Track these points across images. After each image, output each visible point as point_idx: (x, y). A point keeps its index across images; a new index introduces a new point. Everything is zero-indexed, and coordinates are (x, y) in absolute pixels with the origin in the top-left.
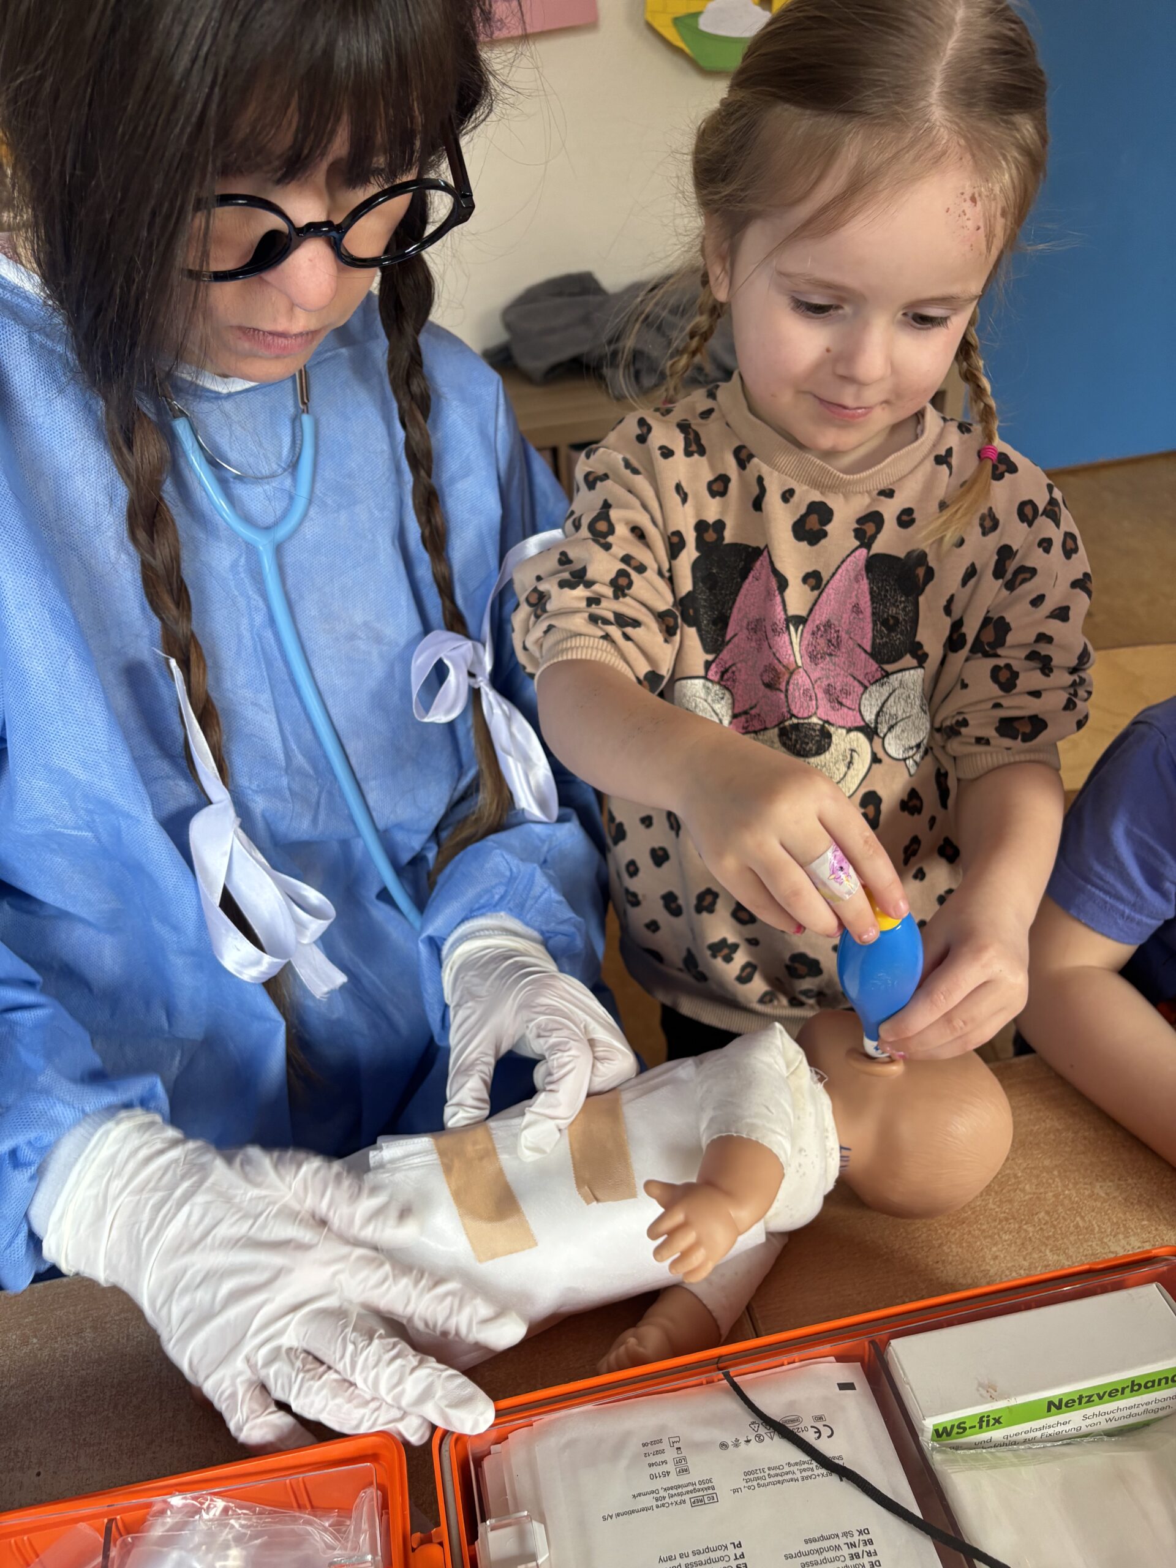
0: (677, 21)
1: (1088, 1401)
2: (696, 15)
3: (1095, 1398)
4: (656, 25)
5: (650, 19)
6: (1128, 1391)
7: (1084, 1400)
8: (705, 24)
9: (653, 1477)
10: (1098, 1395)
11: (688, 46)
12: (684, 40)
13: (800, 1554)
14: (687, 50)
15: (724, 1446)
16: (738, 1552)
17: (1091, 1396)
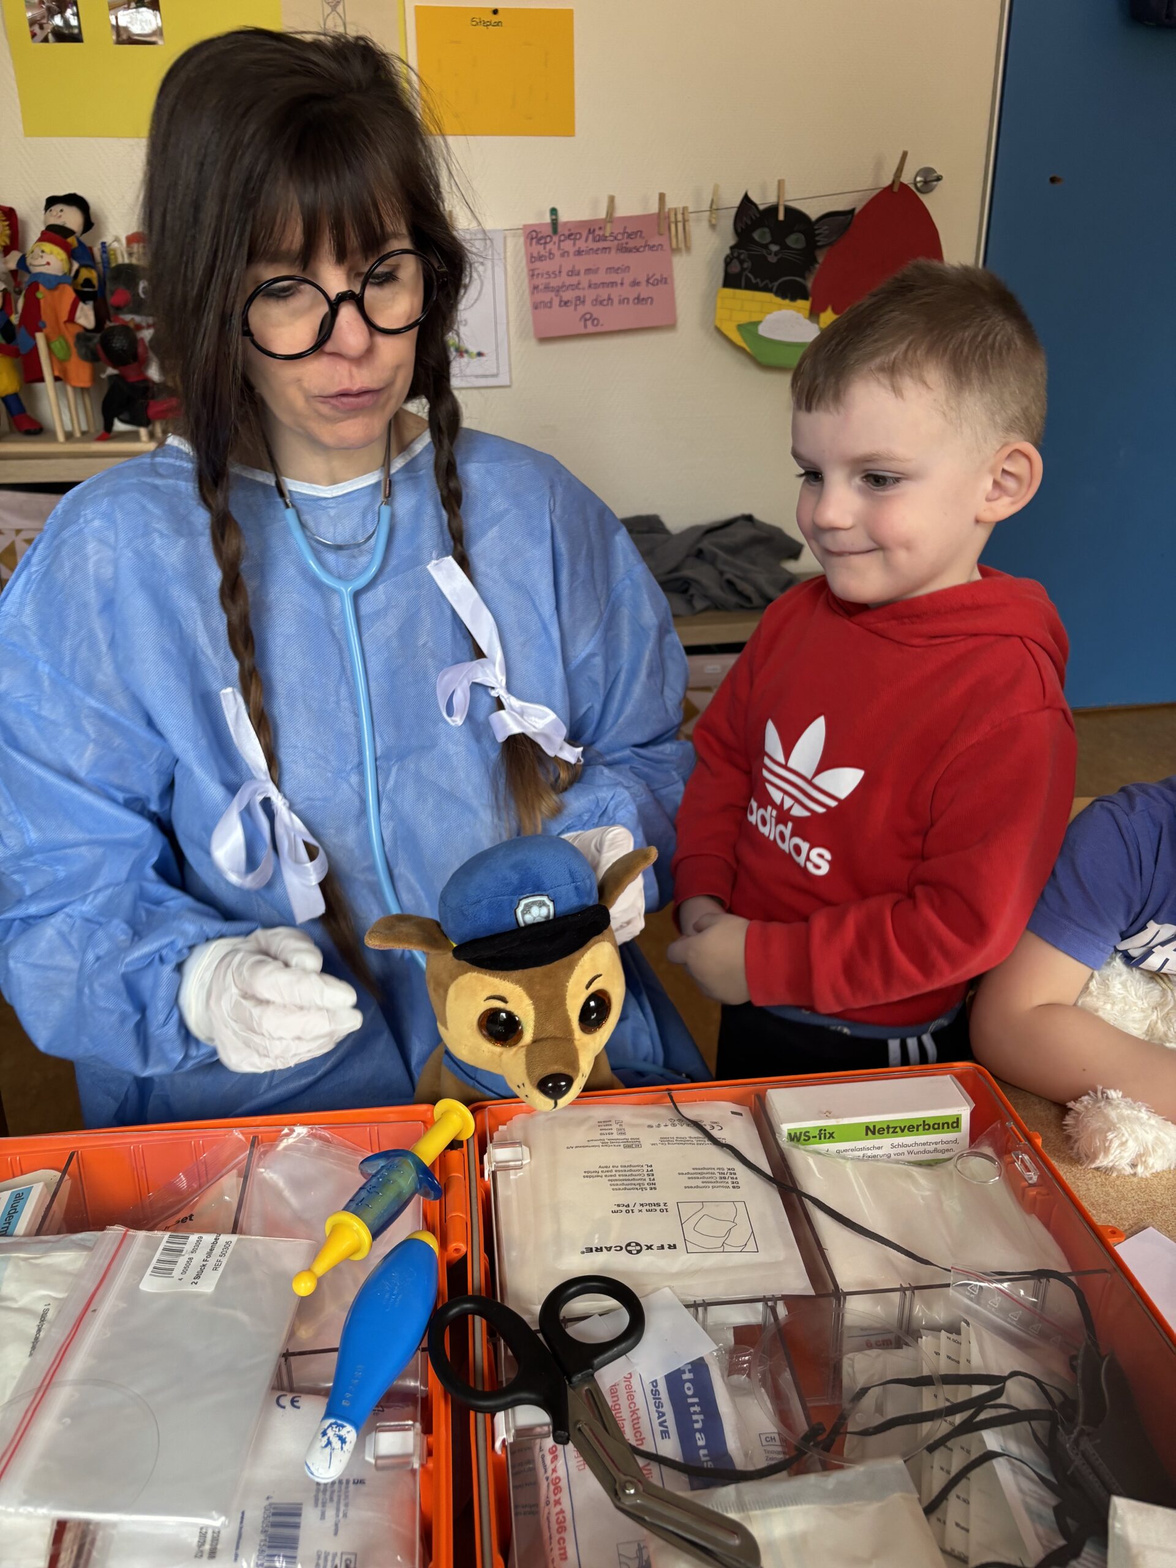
0: (740, 327)
1: (893, 1132)
2: (757, 323)
3: (898, 1129)
4: (724, 329)
5: (718, 324)
6: (921, 1128)
7: (891, 1130)
8: (762, 330)
9: (601, 1134)
10: (900, 1127)
11: (749, 347)
12: (745, 341)
13: (688, 1173)
14: (748, 349)
15: (650, 1126)
16: (650, 1169)
17: (896, 1128)
